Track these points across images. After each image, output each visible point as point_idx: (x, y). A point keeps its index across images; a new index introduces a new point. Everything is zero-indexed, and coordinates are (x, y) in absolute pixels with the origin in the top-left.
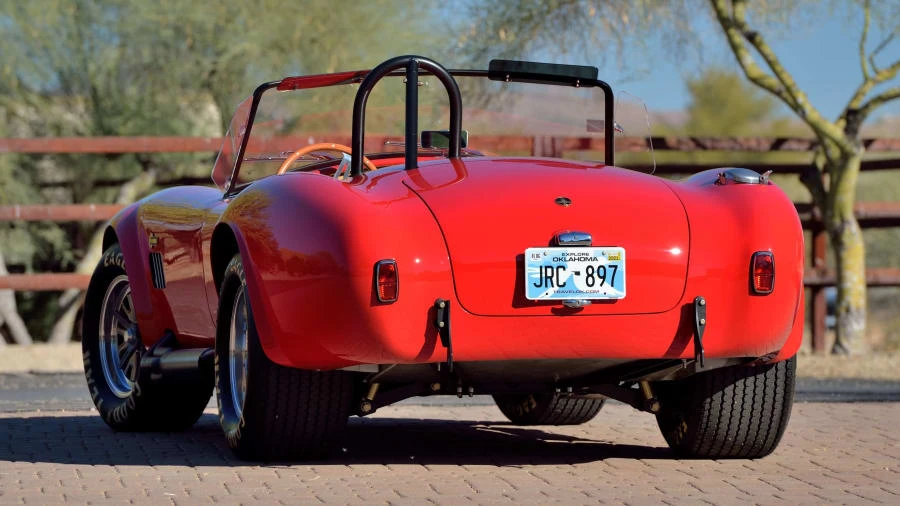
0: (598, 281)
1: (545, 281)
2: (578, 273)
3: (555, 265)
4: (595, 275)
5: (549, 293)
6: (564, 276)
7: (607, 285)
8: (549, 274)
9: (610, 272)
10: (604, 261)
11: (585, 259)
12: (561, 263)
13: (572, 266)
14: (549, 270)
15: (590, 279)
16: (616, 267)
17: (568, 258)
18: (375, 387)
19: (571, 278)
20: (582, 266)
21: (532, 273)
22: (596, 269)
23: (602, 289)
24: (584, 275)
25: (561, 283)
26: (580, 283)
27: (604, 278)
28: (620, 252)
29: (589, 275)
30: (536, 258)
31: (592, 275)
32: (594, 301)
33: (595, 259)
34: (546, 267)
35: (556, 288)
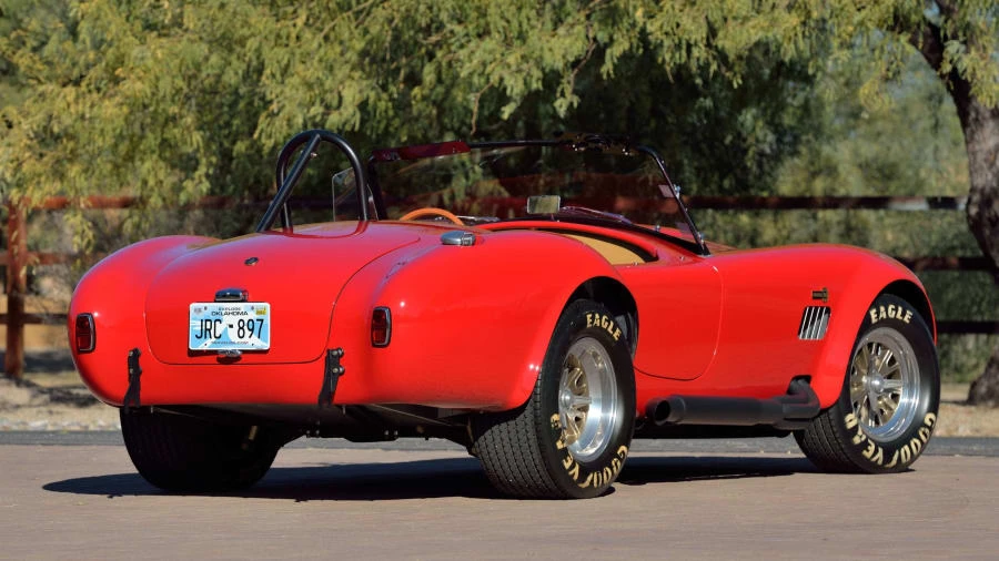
0: (248, 333)
1: (205, 332)
2: (231, 326)
3: (213, 318)
4: (245, 328)
5: (207, 344)
6: (220, 328)
7: (255, 336)
8: (208, 327)
9: (257, 324)
10: (253, 315)
11: (238, 313)
12: (217, 317)
13: (227, 320)
14: (208, 323)
15: (241, 331)
16: (262, 320)
17: (224, 312)
18: (254, 429)
19: (226, 330)
20: (234, 320)
21: (195, 326)
22: (246, 322)
23: (251, 341)
24: (236, 327)
25: (217, 335)
26: (233, 334)
27: (252, 330)
28: (267, 306)
29: (240, 328)
30: (199, 312)
31: (242, 328)
32: (244, 352)
33: (246, 313)
34: (206, 321)
35: (214, 339)
